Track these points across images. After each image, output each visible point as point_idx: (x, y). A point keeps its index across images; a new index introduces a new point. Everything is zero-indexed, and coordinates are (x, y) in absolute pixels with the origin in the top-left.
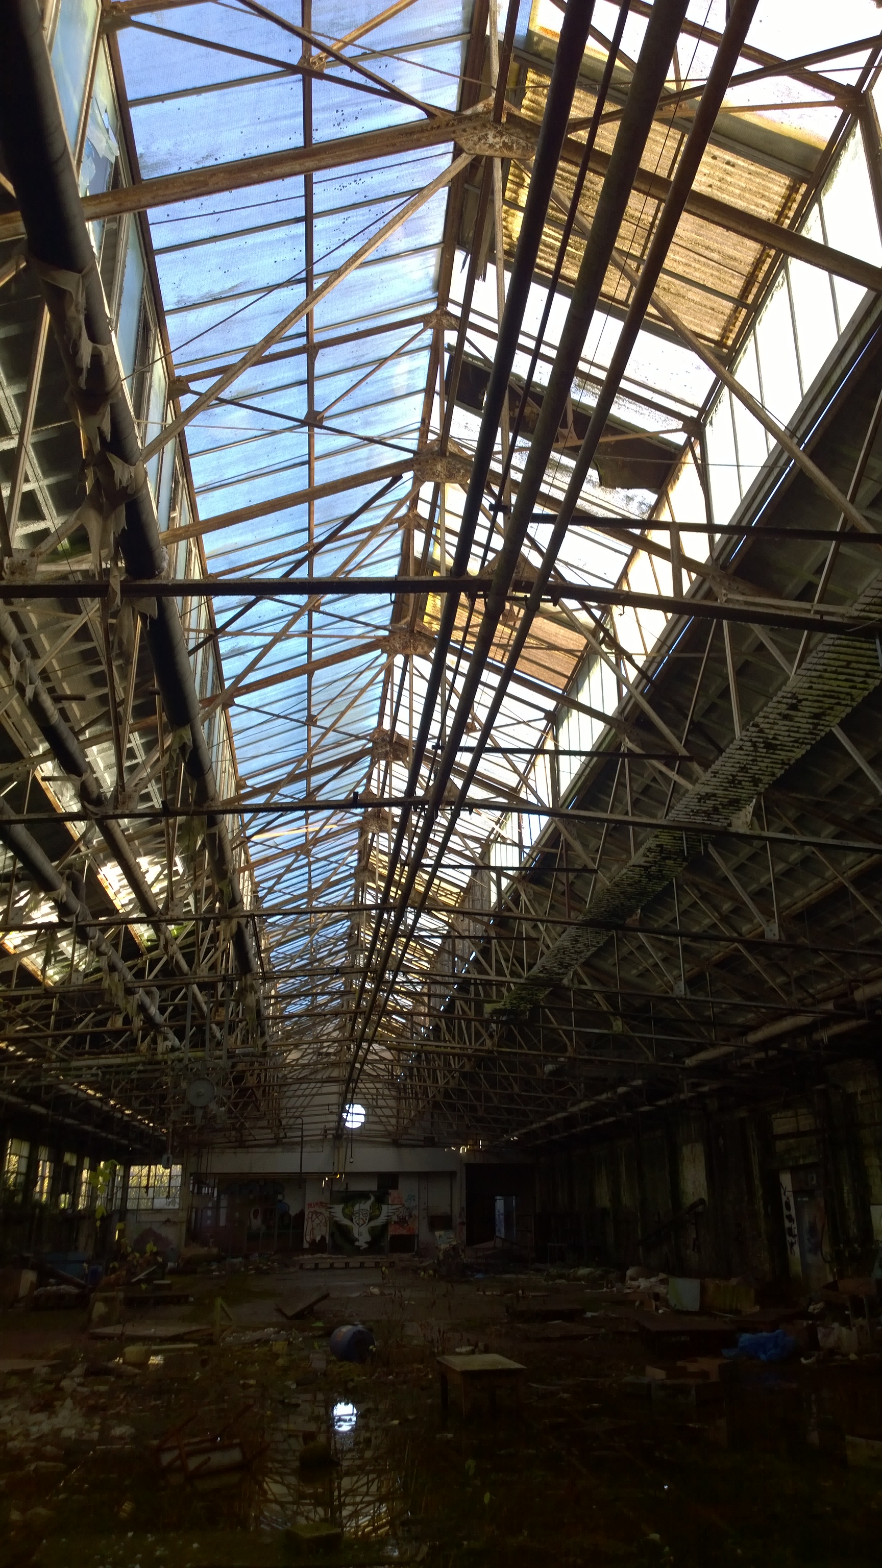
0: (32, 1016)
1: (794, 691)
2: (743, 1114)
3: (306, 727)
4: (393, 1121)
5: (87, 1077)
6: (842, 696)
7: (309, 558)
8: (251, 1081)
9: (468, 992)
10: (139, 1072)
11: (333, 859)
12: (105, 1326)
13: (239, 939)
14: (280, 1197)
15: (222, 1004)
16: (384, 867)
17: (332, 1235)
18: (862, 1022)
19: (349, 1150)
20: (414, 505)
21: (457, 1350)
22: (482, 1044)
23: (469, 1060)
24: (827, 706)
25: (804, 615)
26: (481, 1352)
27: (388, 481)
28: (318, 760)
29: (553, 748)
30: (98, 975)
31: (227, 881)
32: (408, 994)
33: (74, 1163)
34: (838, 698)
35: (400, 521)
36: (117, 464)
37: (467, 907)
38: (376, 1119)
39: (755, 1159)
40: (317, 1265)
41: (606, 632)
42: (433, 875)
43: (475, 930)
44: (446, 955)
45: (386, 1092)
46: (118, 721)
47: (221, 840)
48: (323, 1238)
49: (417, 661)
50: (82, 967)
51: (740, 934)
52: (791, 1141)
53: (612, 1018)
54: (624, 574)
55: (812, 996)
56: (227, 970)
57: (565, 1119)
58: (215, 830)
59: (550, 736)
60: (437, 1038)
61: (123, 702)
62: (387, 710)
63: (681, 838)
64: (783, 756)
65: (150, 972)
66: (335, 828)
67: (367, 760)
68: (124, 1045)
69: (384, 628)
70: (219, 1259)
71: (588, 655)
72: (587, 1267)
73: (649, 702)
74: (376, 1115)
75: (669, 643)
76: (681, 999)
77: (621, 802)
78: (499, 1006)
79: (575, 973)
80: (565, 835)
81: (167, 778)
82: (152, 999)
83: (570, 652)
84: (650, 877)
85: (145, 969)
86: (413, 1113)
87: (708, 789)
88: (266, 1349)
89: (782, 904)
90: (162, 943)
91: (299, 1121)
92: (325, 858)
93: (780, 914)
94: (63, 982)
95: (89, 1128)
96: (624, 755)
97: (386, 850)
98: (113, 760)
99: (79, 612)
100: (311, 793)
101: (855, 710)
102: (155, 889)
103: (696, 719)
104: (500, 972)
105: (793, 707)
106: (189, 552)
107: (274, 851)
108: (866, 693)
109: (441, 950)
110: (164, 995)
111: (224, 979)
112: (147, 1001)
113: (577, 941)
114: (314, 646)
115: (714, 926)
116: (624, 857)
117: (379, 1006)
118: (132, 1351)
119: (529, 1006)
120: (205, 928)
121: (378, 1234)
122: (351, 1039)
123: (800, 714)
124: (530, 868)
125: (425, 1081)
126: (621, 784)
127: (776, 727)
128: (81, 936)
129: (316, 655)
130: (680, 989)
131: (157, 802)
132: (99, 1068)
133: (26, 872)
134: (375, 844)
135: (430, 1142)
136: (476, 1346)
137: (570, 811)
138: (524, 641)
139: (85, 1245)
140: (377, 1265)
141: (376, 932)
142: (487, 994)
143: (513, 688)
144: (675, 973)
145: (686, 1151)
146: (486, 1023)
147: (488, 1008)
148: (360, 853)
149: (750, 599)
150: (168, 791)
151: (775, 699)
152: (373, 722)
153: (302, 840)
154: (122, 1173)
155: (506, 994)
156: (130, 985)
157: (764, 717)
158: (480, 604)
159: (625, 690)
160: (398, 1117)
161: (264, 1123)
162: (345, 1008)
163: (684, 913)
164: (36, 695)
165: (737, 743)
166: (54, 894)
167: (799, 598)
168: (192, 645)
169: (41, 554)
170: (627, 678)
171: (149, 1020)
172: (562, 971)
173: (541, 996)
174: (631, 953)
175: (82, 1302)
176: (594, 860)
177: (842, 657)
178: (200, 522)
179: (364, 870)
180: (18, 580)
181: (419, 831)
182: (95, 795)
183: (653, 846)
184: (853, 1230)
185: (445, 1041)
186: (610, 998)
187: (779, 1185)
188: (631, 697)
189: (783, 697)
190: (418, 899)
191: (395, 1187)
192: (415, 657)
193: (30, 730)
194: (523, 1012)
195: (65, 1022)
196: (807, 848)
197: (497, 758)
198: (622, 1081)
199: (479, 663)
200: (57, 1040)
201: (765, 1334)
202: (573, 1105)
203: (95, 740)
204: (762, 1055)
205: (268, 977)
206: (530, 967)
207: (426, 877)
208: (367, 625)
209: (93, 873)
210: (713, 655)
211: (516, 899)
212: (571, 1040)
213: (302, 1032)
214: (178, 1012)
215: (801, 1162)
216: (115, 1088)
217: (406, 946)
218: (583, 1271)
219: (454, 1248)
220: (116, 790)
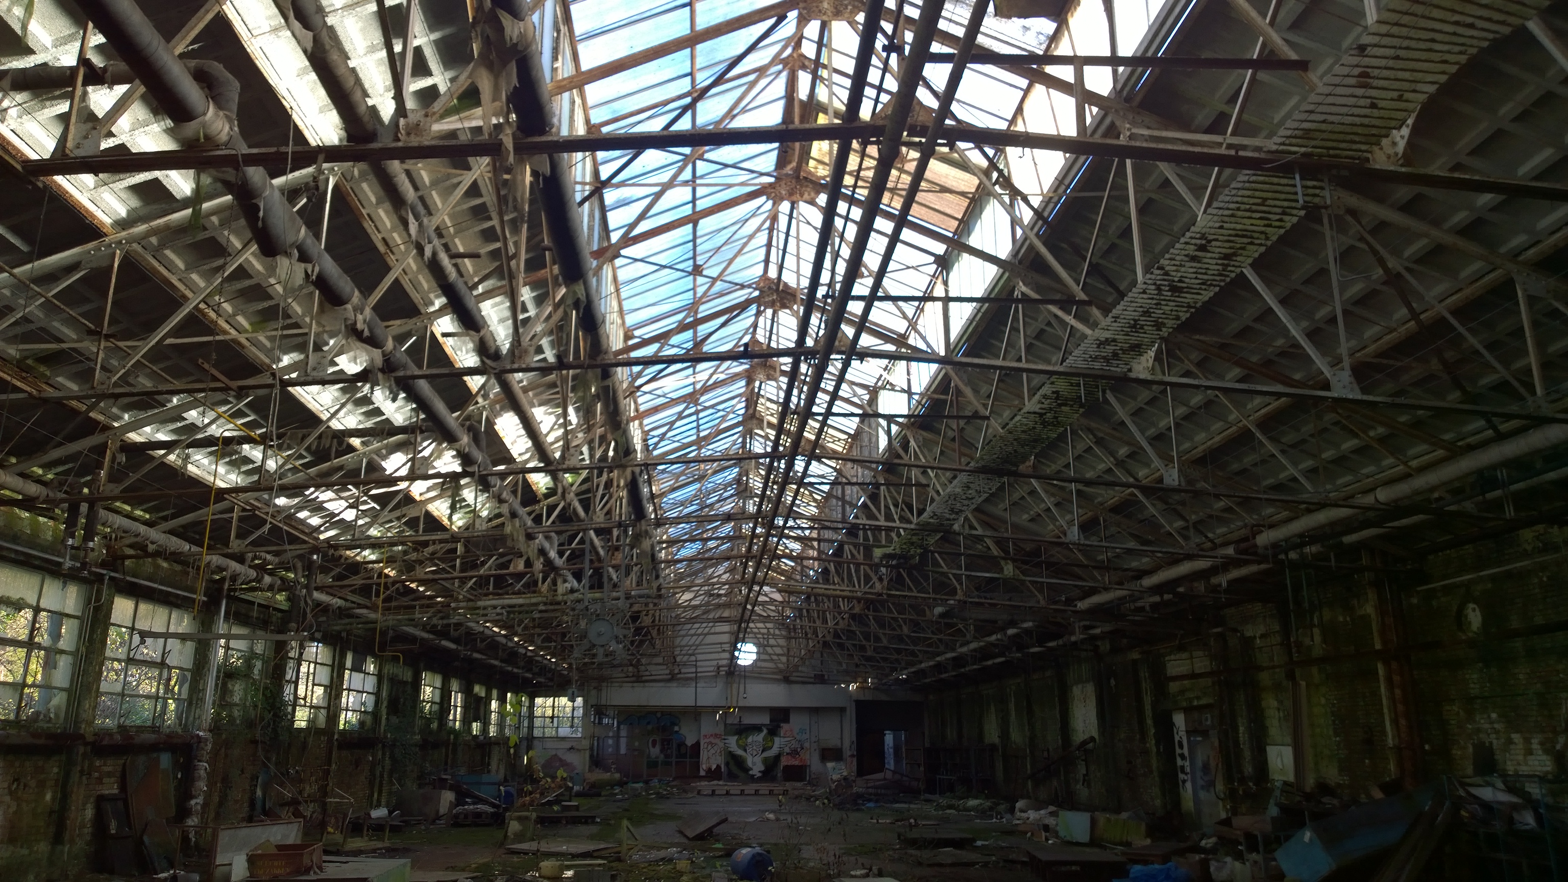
0: (439, 559)
1: (1203, 231)
2: (1135, 655)
3: (691, 277)
4: (784, 659)
5: (493, 617)
6: (1256, 235)
7: (691, 107)
8: (646, 621)
9: (856, 536)
10: (541, 612)
11: (720, 407)
12: (520, 842)
13: (633, 488)
14: (676, 728)
15: (617, 549)
16: (772, 415)
17: (727, 764)
18: (1263, 566)
19: (742, 686)
20: (798, 45)
21: (853, 873)
22: (871, 587)
23: (859, 602)
24: (1238, 246)
25: (1217, 151)
26: (875, 876)
27: (772, 21)
28: (704, 310)
29: (943, 295)
30: (499, 521)
31: (621, 431)
32: (797, 539)
33: (483, 694)
34: (1252, 237)
35: (785, 62)
36: (506, 20)
37: (855, 453)
38: (767, 657)
39: (1148, 701)
40: (713, 791)
41: (1000, 172)
42: (824, 424)
43: (863, 475)
44: (834, 501)
45: (777, 632)
46: (512, 277)
47: (615, 392)
48: (718, 767)
49: (803, 207)
50: (485, 513)
51: (1136, 479)
52: (1185, 682)
53: (1003, 563)
54: (1019, 110)
55: (1211, 541)
56: (620, 515)
57: (954, 659)
58: (608, 382)
59: (940, 281)
60: (827, 581)
61: (515, 256)
62: (773, 257)
63: (1078, 385)
64: (1189, 298)
65: (548, 517)
66: (722, 377)
67: (753, 309)
68: (527, 586)
69: (768, 174)
70: (621, 784)
71: (980, 197)
72: (976, 798)
73: (1045, 244)
74: (767, 653)
75: (1067, 182)
76: (1074, 544)
77: (1013, 347)
78: (889, 550)
79: (966, 519)
80: (955, 381)
81: (559, 332)
82: (551, 544)
83: (963, 194)
84: (1045, 424)
85: (542, 515)
86: (803, 652)
87: (1107, 335)
88: (670, 867)
89: (1181, 448)
90: (560, 491)
91: (693, 658)
92: (712, 407)
93: (1179, 458)
94: (467, 528)
95: (496, 663)
96: (1018, 301)
97: (775, 398)
98: (507, 313)
99: (469, 168)
100: (698, 344)
101: (1269, 249)
102: (550, 439)
103: (1094, 261)
104: (889, 517)
105: (1202, 248)
106: (573, 103)
107: (662, 400)
108: (1282, 231)
109: (829, 496)
110: (562, 540)
111: (619, 525)
112: (547, 545)
113: (969, 488)
114: (698, 195)
115: (1109, 471)
116: (1016, 402)
117: (770, 550)
118: (547, 865)
119: (919, 551)
120: (600, 475)
121: (771, 766)
122: (743, 582)
123: (1209, 255)
124: (918, 415)
125: (814, 622)
126: (1014, 329)
127: (1183, 269)
128: (483, 483)
129: (701, 205)
130: (1074, 534)
131: (550, 355)
132: (503, 608)
133: (430, 424)
134: (762, 393)
135: (820, 679)
136: (870, 870)
137: (959, 358)
138: (919, 185)
139: (497, 769)
140: (771, 793)
141: (767, 479)
142: (876, 539)
143: (907, 234)
144: (1068, 517)
145: (1076, 691)
146: (876, 567)
147: (878, 553)
148: (747, 400)
149: (1156, 133)
150: (559, 343)
151: (1183, 240)
152: (759, 270)
153: (690, 389)
154: (527, 704)
155: (895, 538)
156: (530, 531)
157: (1171, 259)
158: (873, 150)
159: (1019, 232)
160: (788, 655)
161: (659, 660)
162: (735, 552)
163: (1078, 458)
164: (434, 254)
165: (1140, 286)
166: (457, 445)
167: (1208, 131)
168: (578, 197)
169: (434, 113)
170: (1021, 219)
171: (549, 564)
172: (953, 516)
173: (932, 540)
174: (1023, 498)
175: (498, 820)
176: (985, 406)
177: (1257, 194)
178: (583, 73)
179: (752, 419)
180: (414, 141)
181: (808, 379)
182: (492, 350)
183: (1049, 393)
184: (1248, 769)
185: (834, 584)
186: (1001, 543)
187: (1172, 724)
188: (1026, 239)
189: (1191, 238)
190: (808, 447)
191: (787, 721)
192: (801, 204)
193: (426, 286)
194: (913, 557)
195: (470, 564)
196: (1209, 392)
197: (888, 305)
198: (1012, 623)
199: (872, 209)
200: (463, 581)
201: (1157, 866)
202: (961, 646)
203: (488, 295)
204: (1157, 599)
205: (660, 522)
206: (920, 513)
207: (817, 425)
208: (752, 172)
209: (490, 424)
210: (1114, 193)
211: (905, 445)
212: (961, 584)
213: (696, 573)
214: (576, 556)
215: (1195, 703)
216: (519, 625)
217: (797, 493)
218: (972, 803)
219: (845, 779)
220: (512, 344)
